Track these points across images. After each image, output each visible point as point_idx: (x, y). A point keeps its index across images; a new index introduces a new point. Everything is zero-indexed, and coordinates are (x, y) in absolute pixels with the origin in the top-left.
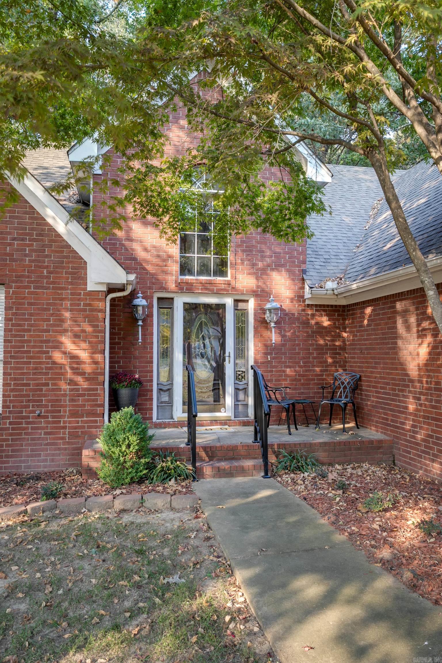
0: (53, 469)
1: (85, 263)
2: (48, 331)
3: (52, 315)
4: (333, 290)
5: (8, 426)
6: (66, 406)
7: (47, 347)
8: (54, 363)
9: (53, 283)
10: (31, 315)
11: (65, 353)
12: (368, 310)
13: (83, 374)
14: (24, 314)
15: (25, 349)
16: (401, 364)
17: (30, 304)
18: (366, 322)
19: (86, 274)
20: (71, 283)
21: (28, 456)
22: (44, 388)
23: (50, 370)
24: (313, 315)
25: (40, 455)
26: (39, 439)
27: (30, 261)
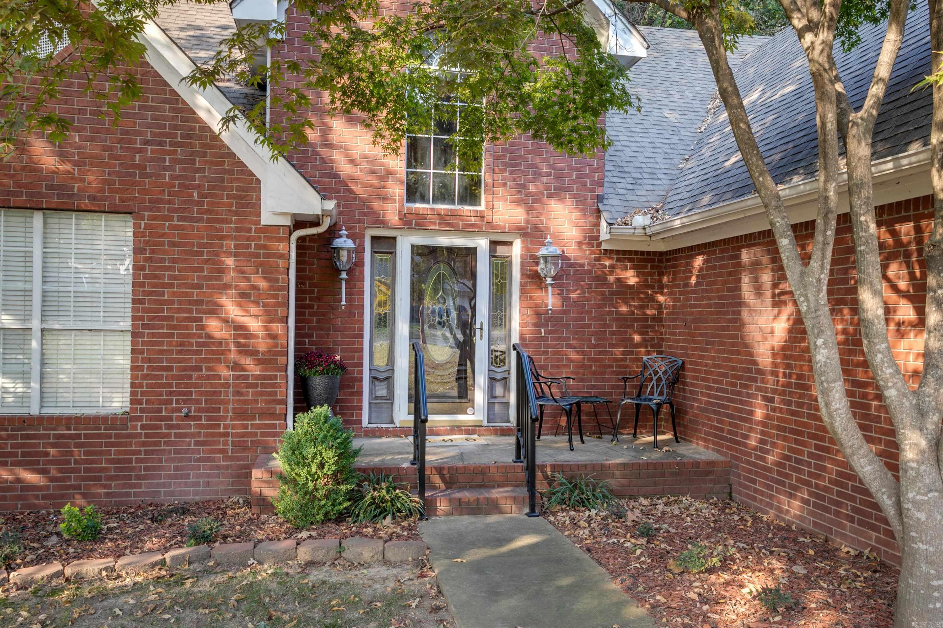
0: (208, 497)
1: (258, 181)
2: (200, 287)
3: (206, 262)
4: (644, 229)
5: (139, 431)
6: (227, 402)
7: (198, 311)
8: (209, 336)
9: (208, 212)
10: (174, 261)
11: (226, 321)
12: (699, 261)
13: (253, 353)
14: (163, 260)
15: (165, 314)
16: (746, 345)
17: (172, 244)
18: (694, 280)
19: (259, 199)
20: (236, 213)
21: (170, 477)
22: (195, 374)
23: (203, 346)
24: (612, 268)
25: (188, 476)
26: (187, 451)
27: (172, 177)
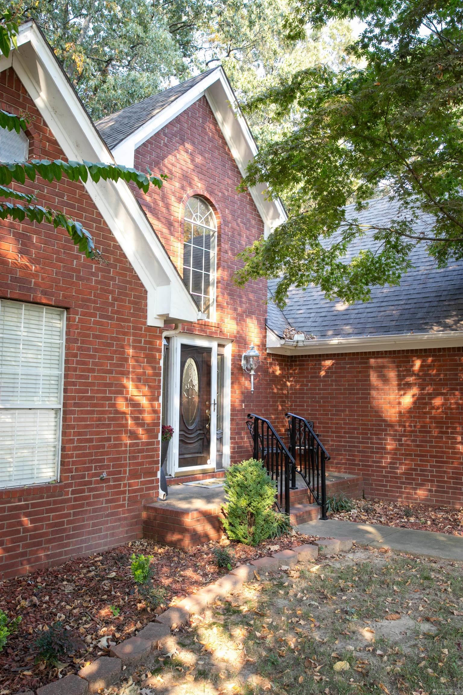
0: (113, 546)
1: (146, 292)
2: (111, 372)
3: (115, 352)
4: (297, 342)
5: (70, 496)
6: (125, 465)
7: (110, 392)
8: (117, 412)
9: (117, 312)
10: (96, 350)
11: (126, 399)
12: (328, 363)
13: (142, 425)
14: (88, 349)
15: (89, 394)
17: (95, 337)
18: (323, 373)
19: (146, 305)
20: (133, 315)
22: (107, 444)
23: (112, 420)
24: (271, 364)
25: (100, 530)
26: (100, 509)
27: (97, 282)
